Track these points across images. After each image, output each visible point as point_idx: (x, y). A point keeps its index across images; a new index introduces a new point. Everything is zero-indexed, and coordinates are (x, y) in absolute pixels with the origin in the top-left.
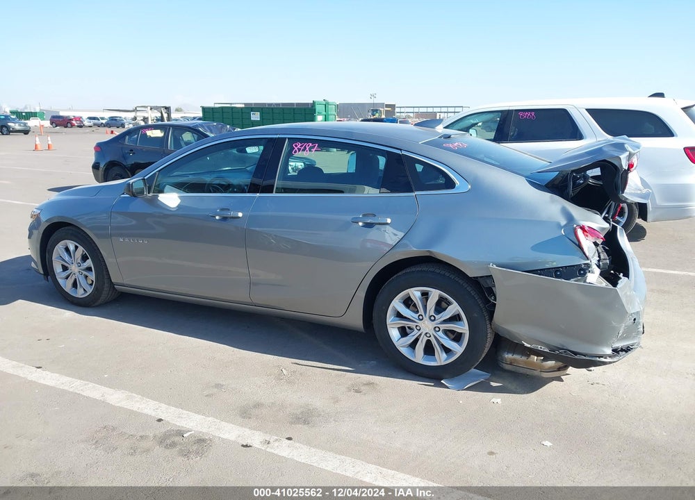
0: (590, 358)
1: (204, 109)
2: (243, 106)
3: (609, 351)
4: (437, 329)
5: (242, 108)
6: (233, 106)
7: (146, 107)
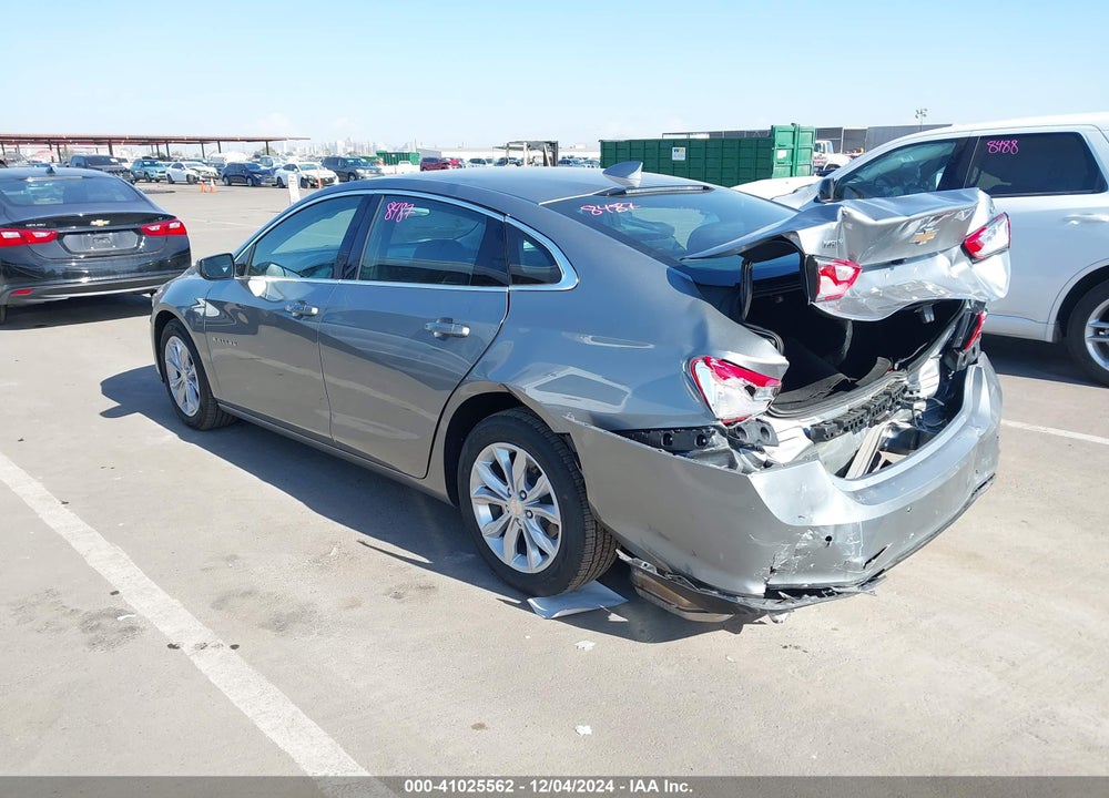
0: (725, 597)
1: (604, 145)
2: (707, 137)
3: (760, 589)
4: (529, 514)
5: (706, 141)
6: (691, 137)
7: (521, 143)
